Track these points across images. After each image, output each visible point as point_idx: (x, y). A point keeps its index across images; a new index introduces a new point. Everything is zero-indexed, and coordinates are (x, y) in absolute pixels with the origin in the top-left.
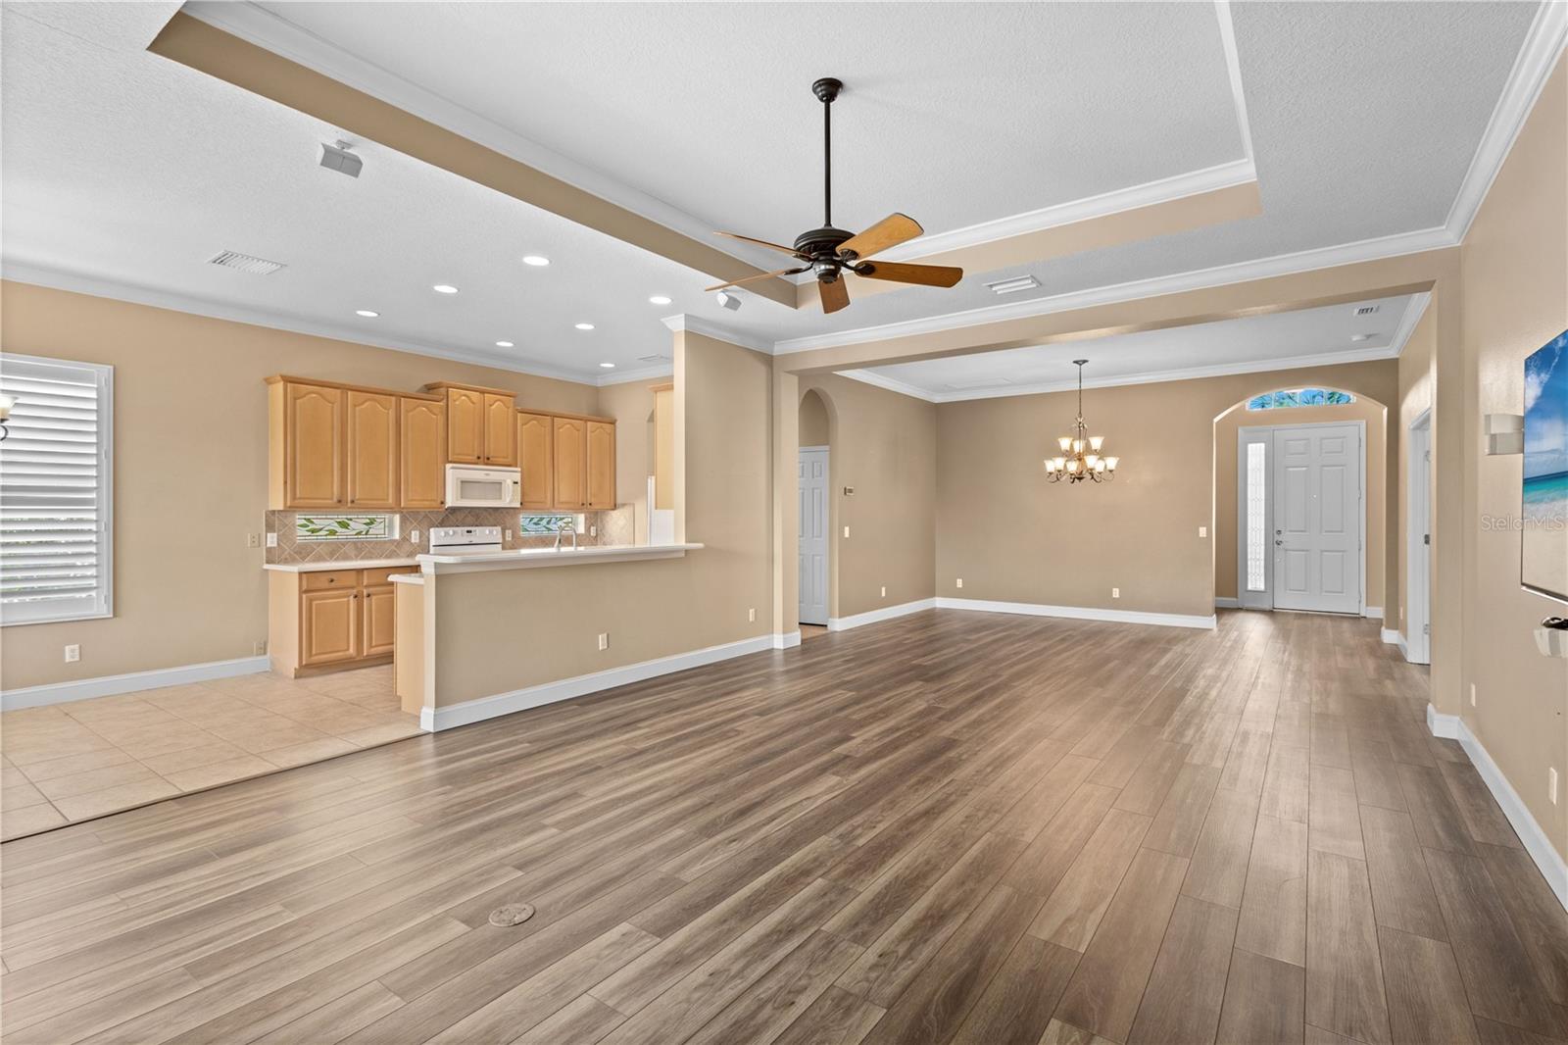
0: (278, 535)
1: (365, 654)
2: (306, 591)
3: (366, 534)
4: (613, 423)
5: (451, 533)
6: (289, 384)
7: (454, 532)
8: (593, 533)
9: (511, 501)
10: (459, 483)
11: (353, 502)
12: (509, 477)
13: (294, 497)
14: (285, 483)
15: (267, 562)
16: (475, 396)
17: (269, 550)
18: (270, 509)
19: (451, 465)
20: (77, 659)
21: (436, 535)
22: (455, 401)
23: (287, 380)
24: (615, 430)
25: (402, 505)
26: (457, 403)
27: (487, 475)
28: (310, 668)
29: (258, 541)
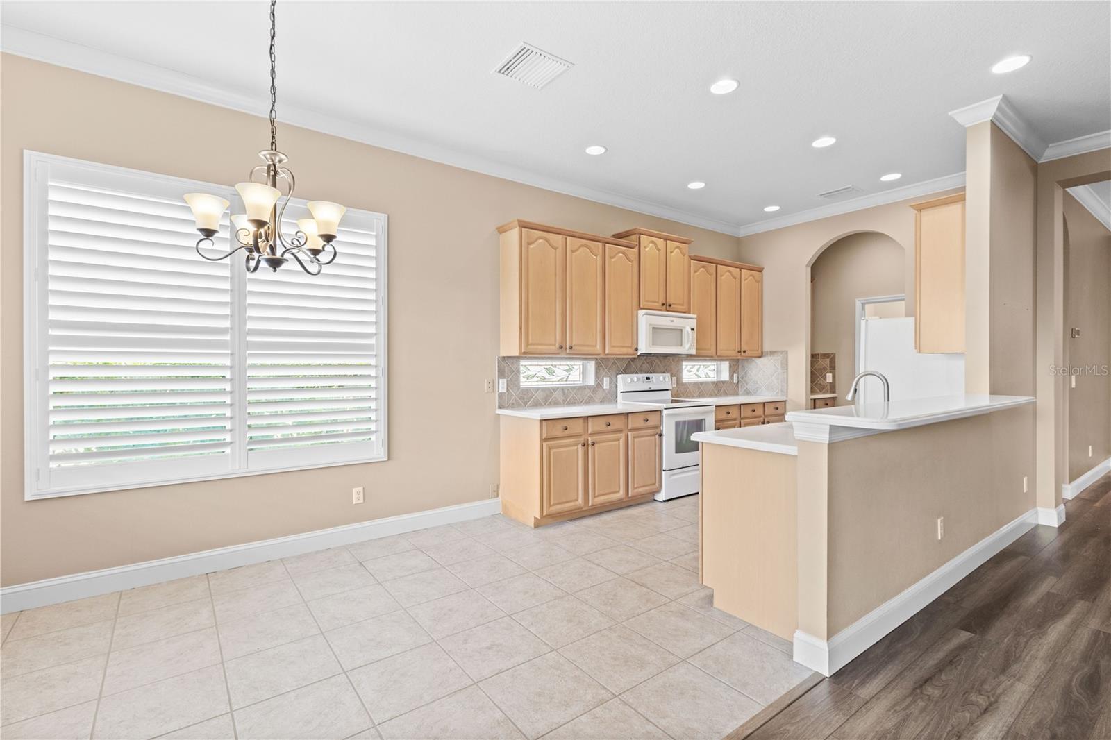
0: (507, 381)
1: (590, 504)
2: (546, 439)
3: (566, 381)
4: (760, 270)
5: (635, 379)
6: (523, 229)
7: (638, 379)
8: (735, 381)
9: (690, 348)
10: (651, 329)
11: (571, 348)
12: (688, 323)
13: (528, 344)
14: (521, 328)
15: (500, 408)
16: (660, 242)
17: (501, 395)
18: (502, 355)
19: (644, 311)
20: (361, 501)
21: (624, 382)
22: (645, 247)
23: (523, 225)
24: (762, 277)
25: (607, 352)
26: (647, 249)
27: (673, 321)
28: (550, 519)
29: (493, 387)
